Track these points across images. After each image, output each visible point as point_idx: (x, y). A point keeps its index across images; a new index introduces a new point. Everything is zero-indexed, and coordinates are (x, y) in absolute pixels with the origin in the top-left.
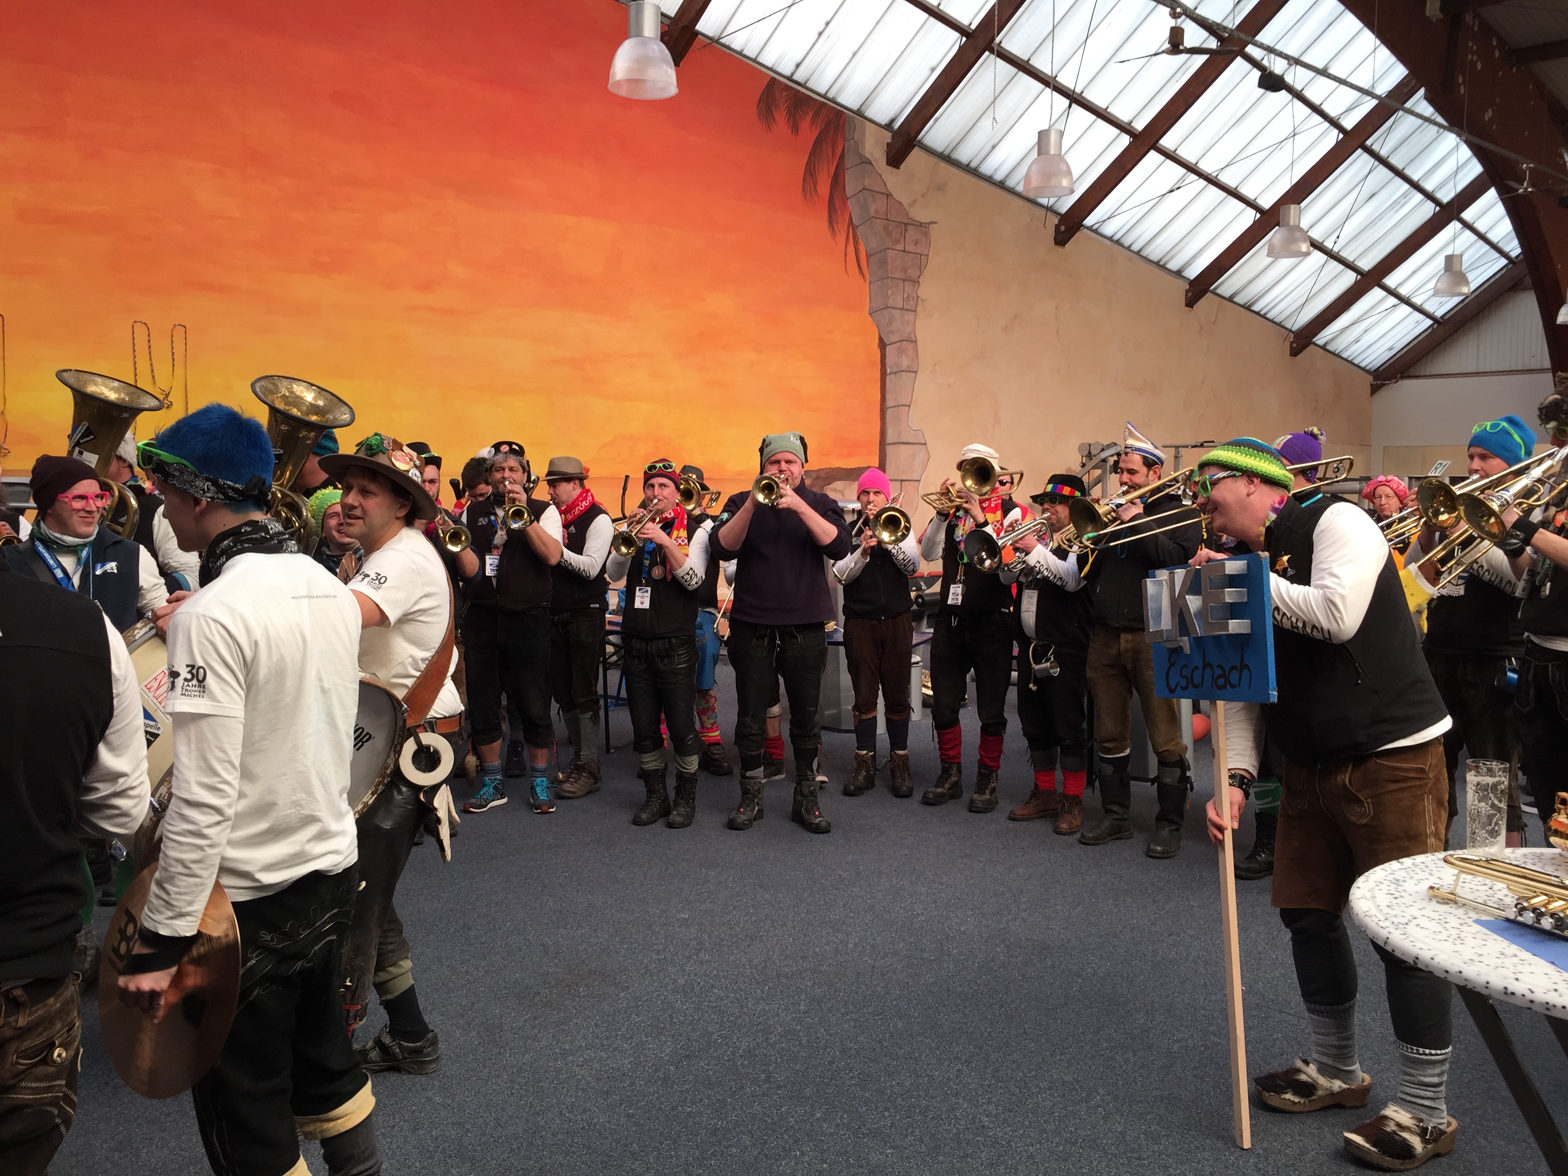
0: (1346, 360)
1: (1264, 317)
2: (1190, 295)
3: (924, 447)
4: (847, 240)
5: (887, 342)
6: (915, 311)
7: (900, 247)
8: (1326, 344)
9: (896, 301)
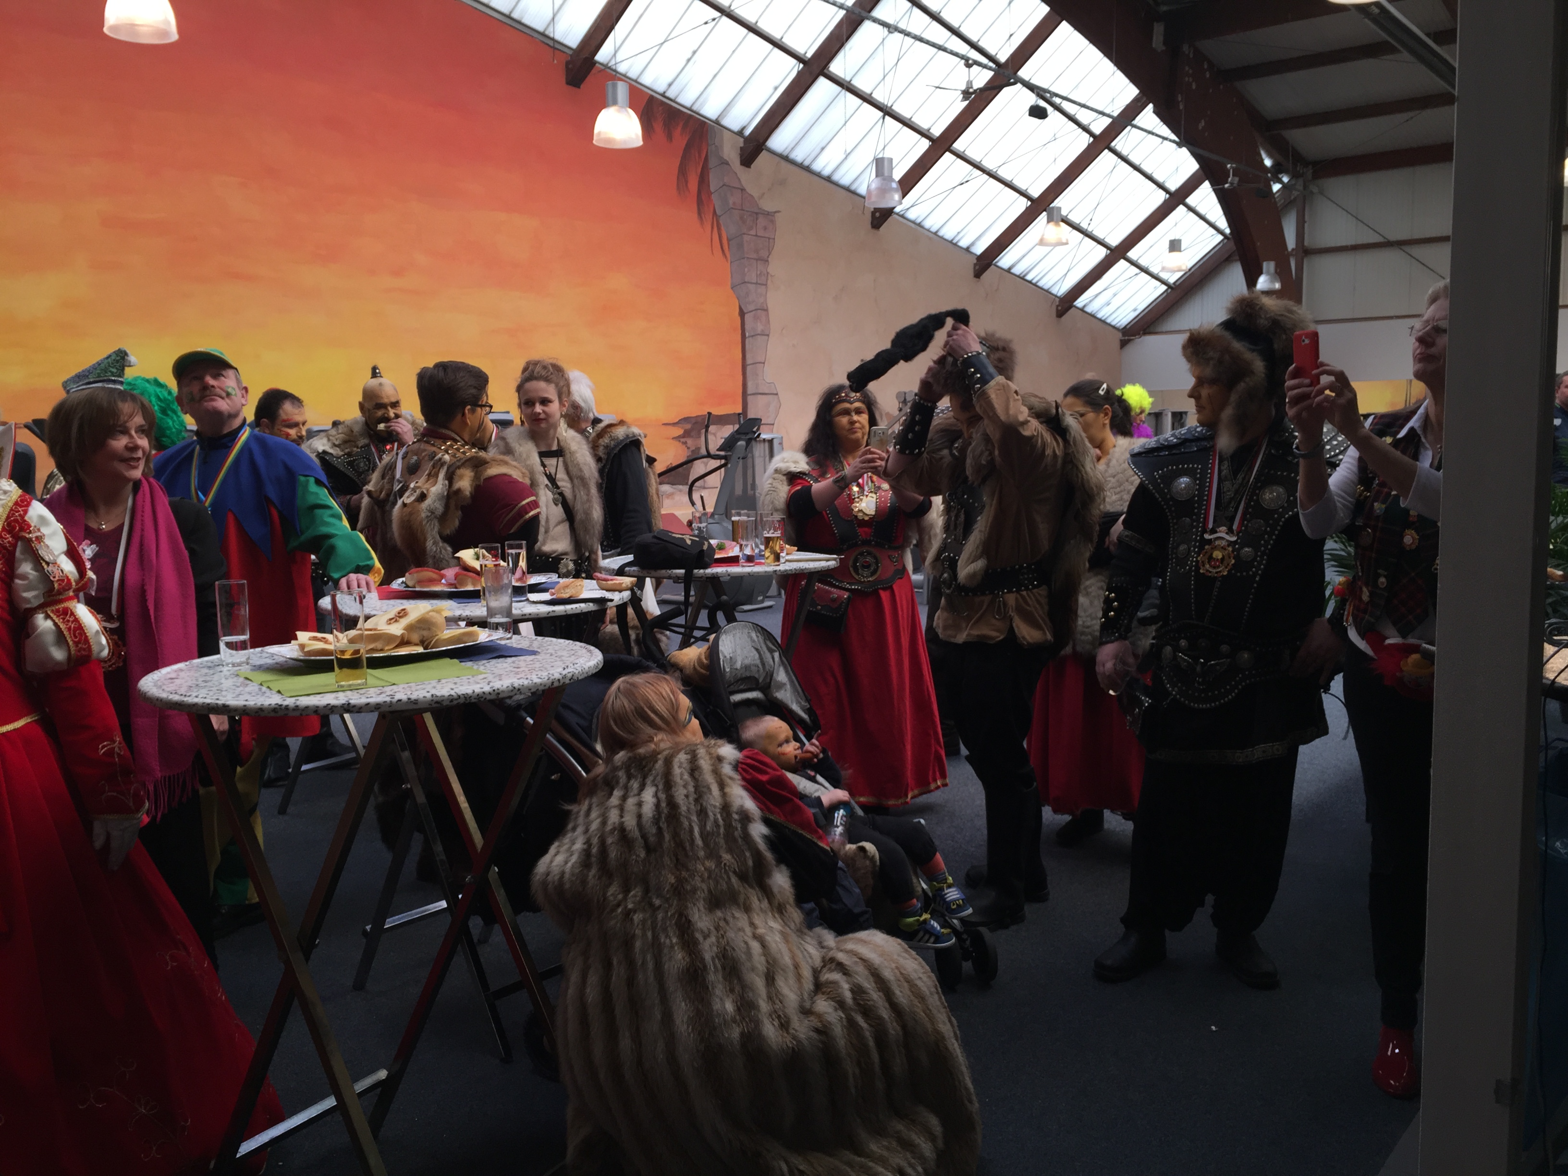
0: (1100, 320)
2: (977, 267)
3: (776, 396)
4: (712, 228)
5: (745, 311)
6: (766, 285)
7: (753, 232)
8: (1085, 306)
9: (752, 276)
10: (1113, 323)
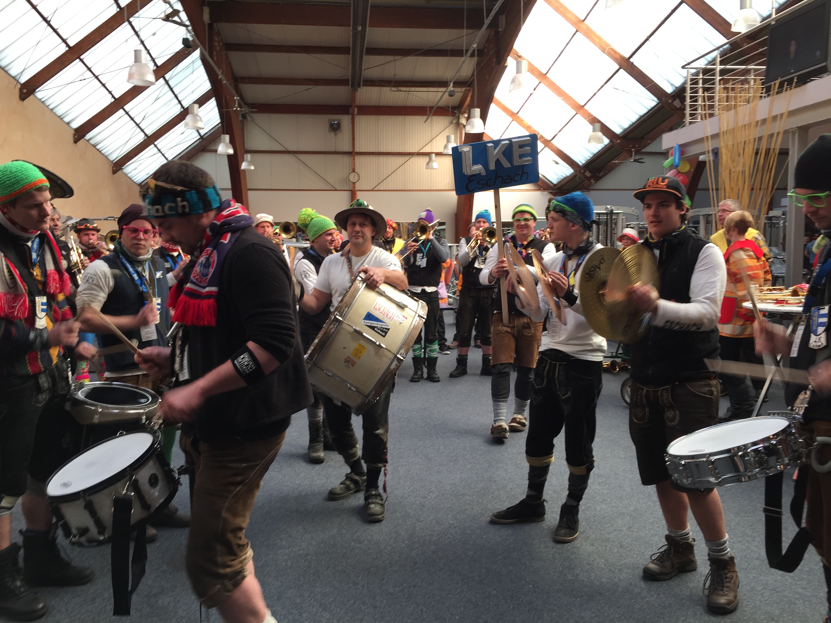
1: (100, 152)
2: (75, 136)
8: (126, 171)
10: (135, 181)
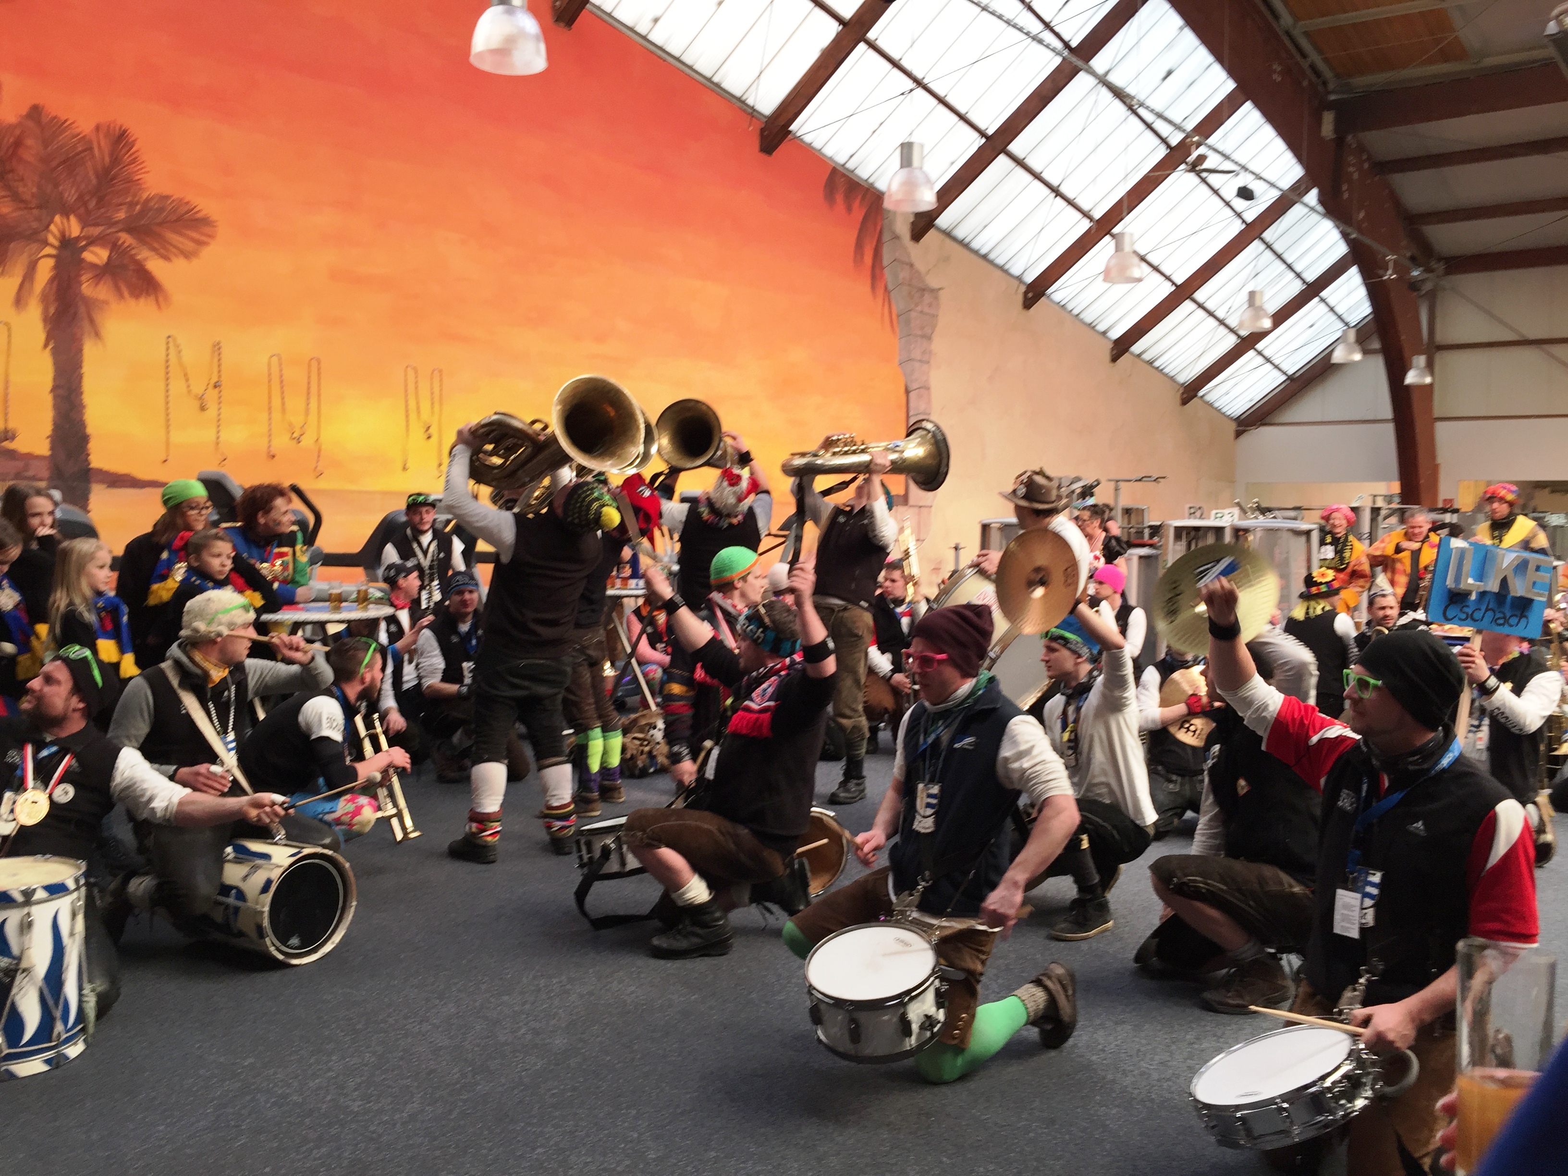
0: (1216, 409)
1: (1161, 371)
2: (1115, 352)
4: (884, 303)
5: (910, 389)
8: (1206, 396)
9: (916, 354)
10: (1228, 413)
